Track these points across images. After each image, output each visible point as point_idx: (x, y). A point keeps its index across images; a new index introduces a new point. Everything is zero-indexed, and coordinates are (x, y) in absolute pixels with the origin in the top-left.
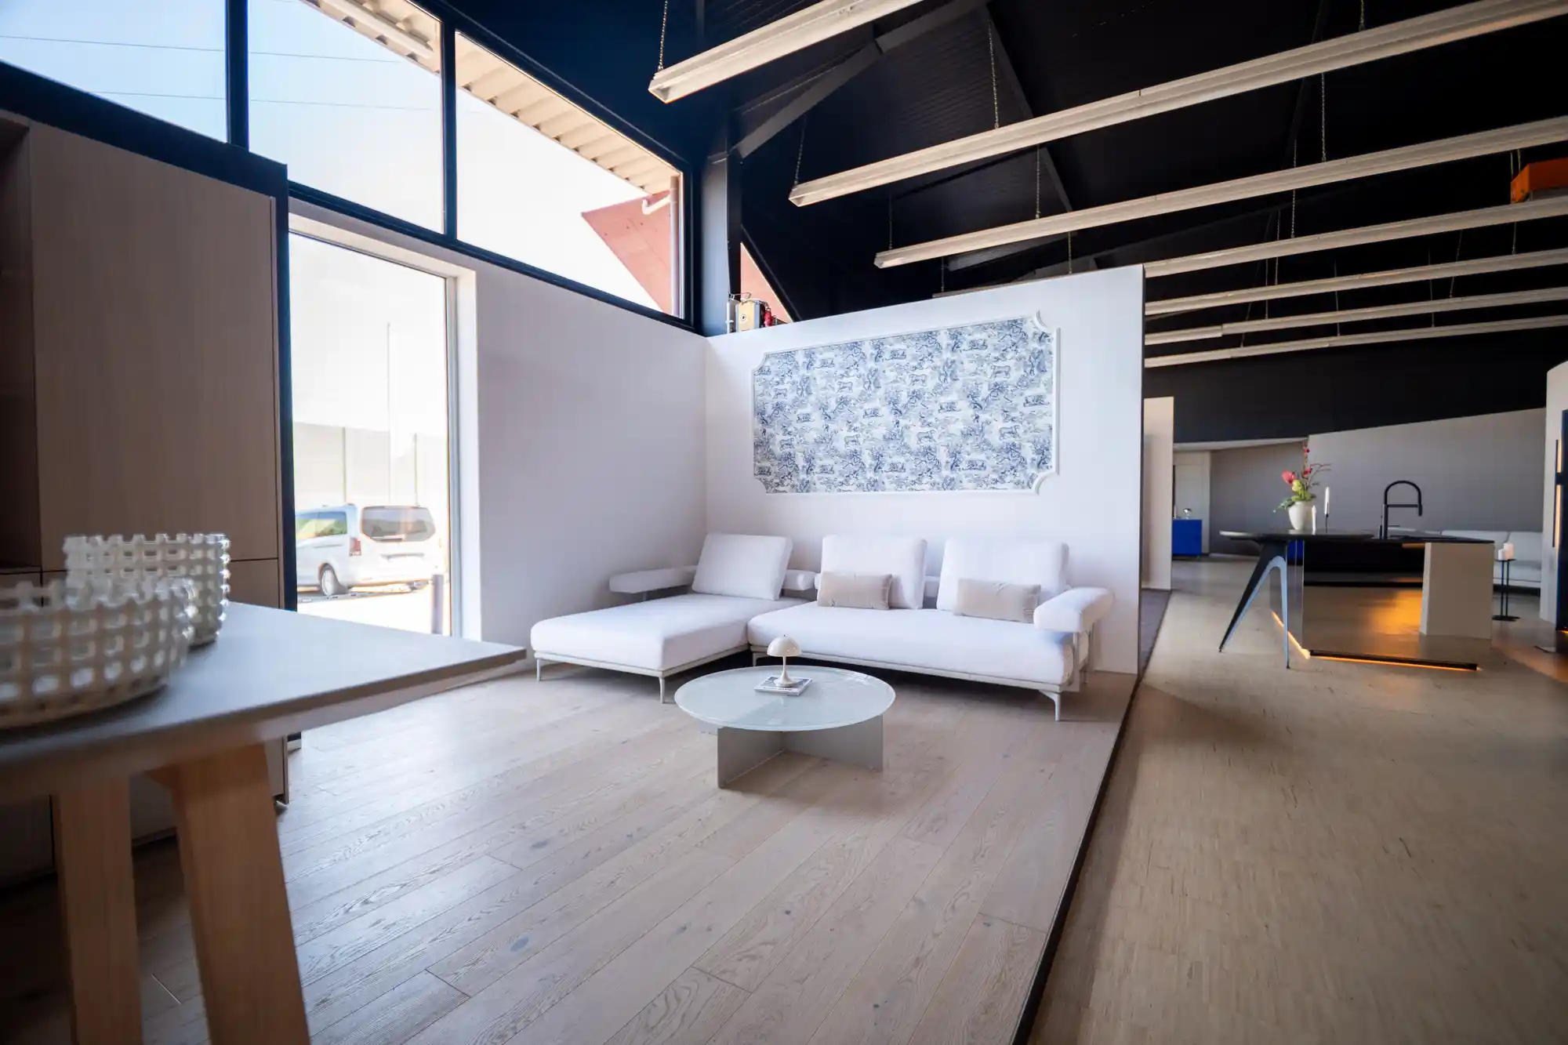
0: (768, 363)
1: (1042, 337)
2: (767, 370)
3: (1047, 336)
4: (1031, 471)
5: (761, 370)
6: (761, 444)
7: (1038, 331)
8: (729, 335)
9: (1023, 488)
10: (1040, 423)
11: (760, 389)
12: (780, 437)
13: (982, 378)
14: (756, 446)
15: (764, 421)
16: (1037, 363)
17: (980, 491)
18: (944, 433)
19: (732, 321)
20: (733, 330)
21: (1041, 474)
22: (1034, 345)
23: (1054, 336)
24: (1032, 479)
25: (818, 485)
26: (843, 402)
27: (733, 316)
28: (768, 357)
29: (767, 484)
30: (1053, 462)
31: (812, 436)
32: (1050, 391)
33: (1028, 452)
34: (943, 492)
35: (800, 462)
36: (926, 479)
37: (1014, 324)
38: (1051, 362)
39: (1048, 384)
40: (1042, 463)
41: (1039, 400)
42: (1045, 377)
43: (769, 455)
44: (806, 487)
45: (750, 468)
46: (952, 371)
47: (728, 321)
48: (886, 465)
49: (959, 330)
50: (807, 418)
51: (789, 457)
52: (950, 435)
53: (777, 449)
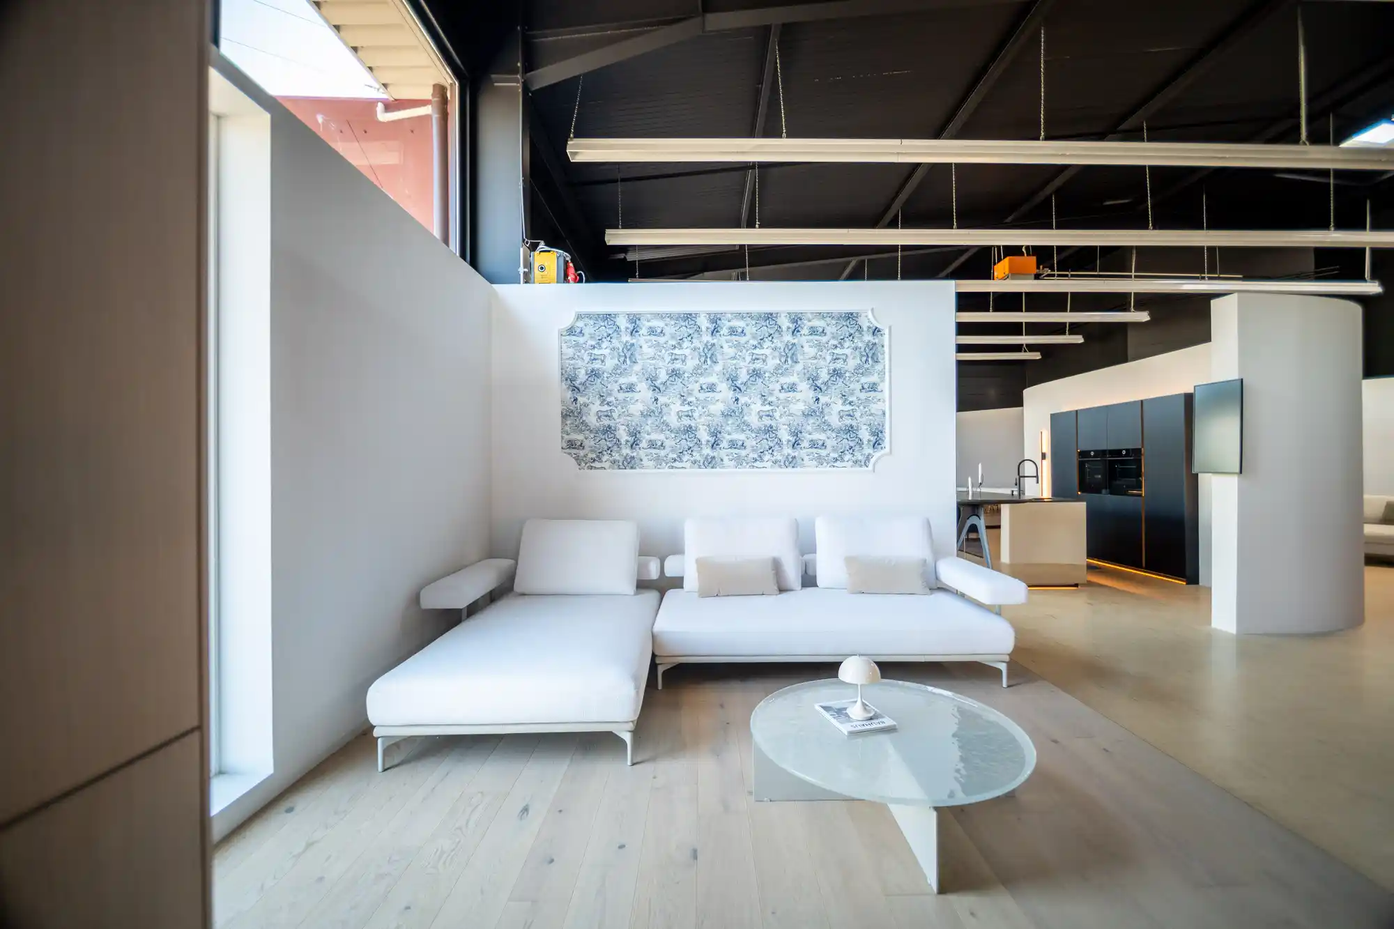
0: (580, 324)
1: (876, 331)
2: (578, 331)
3: (879, 331)
4: (868, 450)
5: (571, 331)
6: (571, 414)
7: (871, 325)
8: (522, 287)
9: (861, 466)
10: (874, 408)
11: (570, 352)
12: (596, 407)
13: (822, 363)
14: (565, 416)
15: (575, 389)
16: (871, 354)
17: (821, 469)
18: (785, 412)
19: (526, 270)
20: (527, 280)
21: (877, 455)
22: (868, 337)
23: (886, 331)
24: (868, 458)
25: (645, 462)
26: (675, 374)
27: (528, 265)
28: (579, 317)
29: (577, 459)
30: (886, 443)
31: (636, 409)
32: (883, 381)
33: (865, 434)
34: (785, 470)
35: (623, 435)
36: (767, 457)
37: (850, 317)
38: (883, 354)
39: (881, 373)
40: (877, 444)
41: (873, 387)
42: (878, 367)
43: (582, 426)
44: (630, 463)
45: (556, 440)
46: (793, 354)
47: (522, 270)
48: (725, 441)
49: (800, 315)
50: (631, 388)
51: (608, 430)
52: (791, 415)
53: (592, 420)
